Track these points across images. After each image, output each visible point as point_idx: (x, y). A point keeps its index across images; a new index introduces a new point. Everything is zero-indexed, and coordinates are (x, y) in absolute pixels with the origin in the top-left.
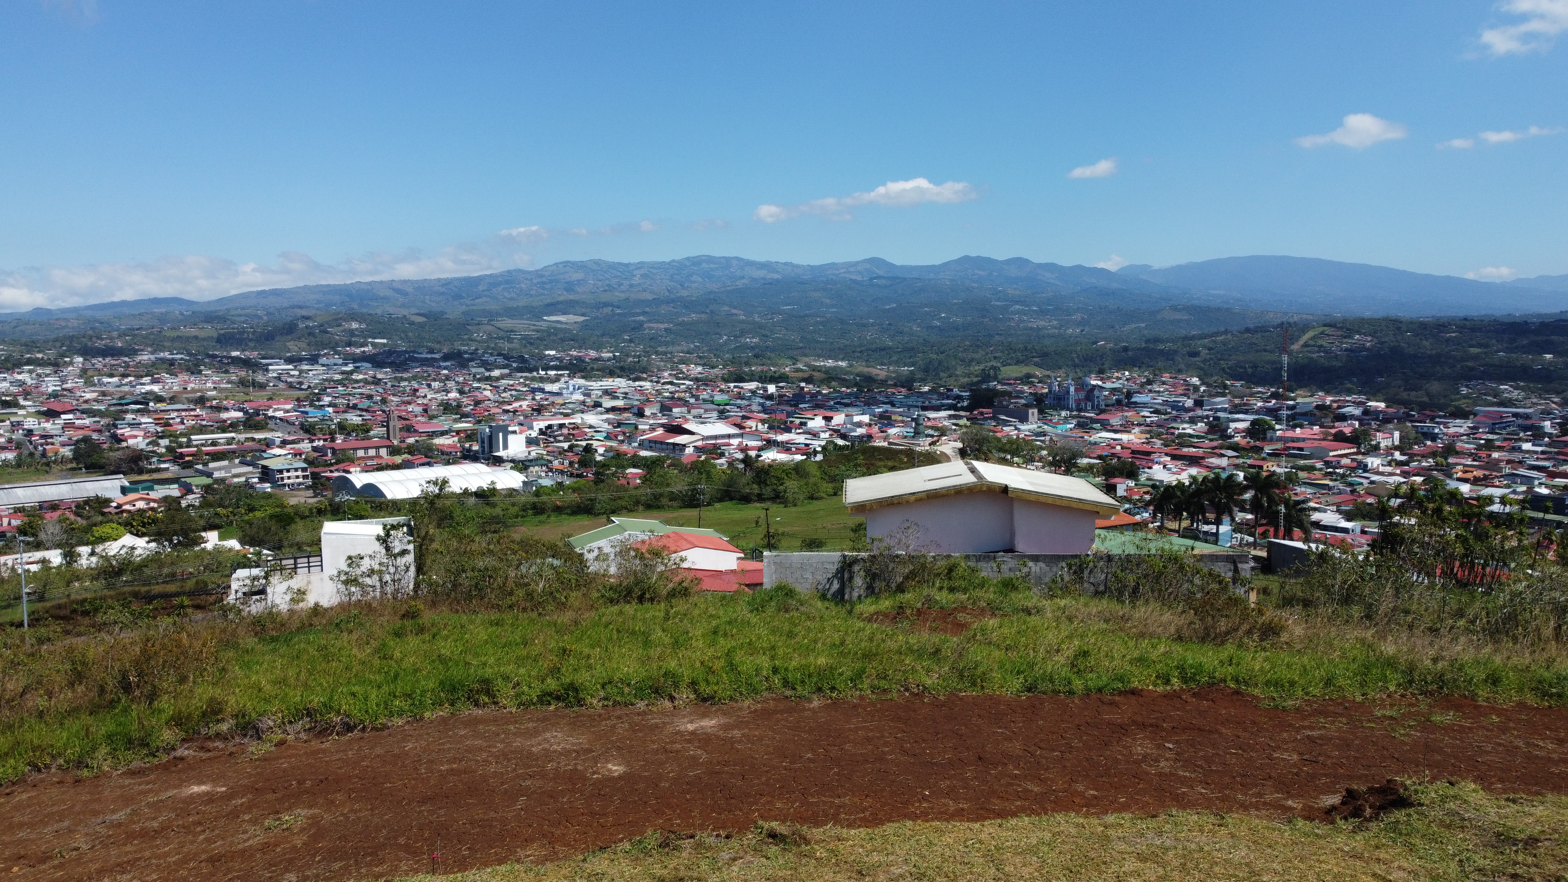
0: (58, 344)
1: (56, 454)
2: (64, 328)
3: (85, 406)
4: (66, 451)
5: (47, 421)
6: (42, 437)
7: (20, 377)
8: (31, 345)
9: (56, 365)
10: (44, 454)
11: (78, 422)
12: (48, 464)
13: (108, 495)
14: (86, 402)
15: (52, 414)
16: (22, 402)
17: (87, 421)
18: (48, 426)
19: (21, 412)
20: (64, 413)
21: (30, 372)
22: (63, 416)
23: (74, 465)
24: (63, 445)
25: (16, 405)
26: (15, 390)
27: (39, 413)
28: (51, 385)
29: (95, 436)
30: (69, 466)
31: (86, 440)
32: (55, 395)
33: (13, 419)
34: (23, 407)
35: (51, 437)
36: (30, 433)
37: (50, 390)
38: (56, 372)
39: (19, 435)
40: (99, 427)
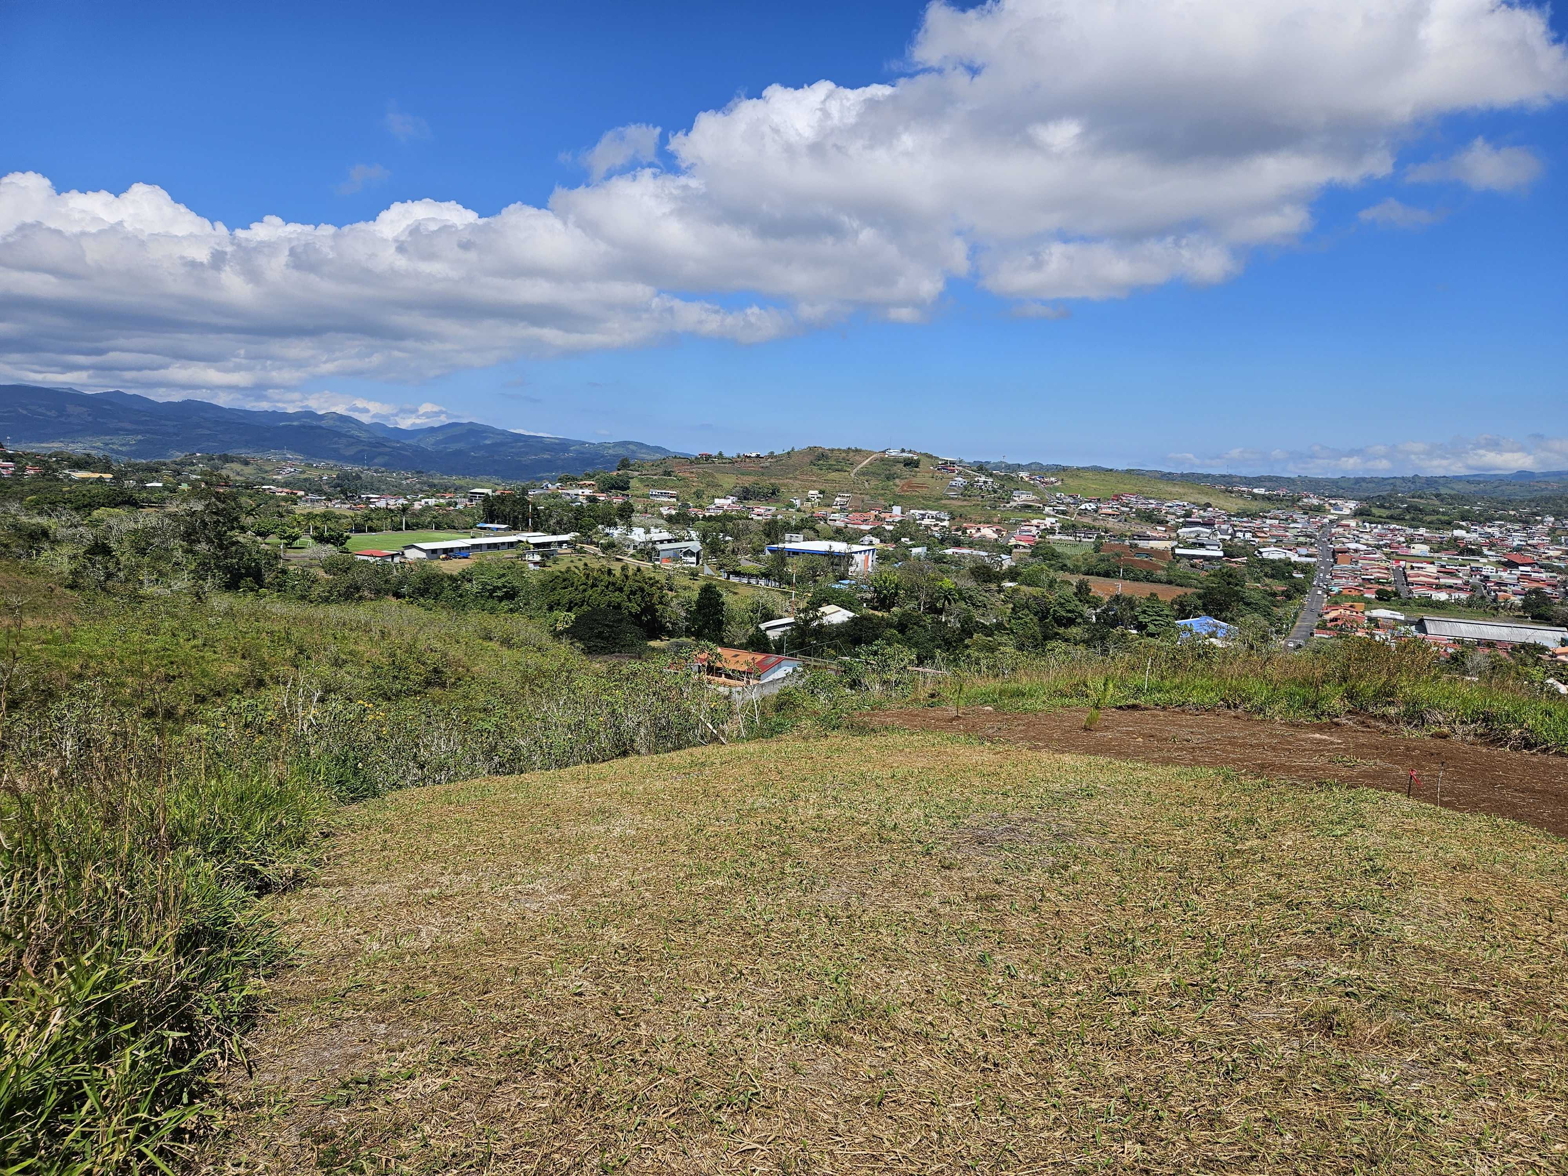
0: (1533, 504)
1: (1506, 600)
2: (1543, 490)
3: (1546, 562)
4: (1517, 600)
5: (1505, 571)
6: (1497, 584)
7: (1489, 530)
8: (1506, 503)
9: (1526, 522)
10: (1495, 600)
11: (1533, 574)
12: (1496, 609)
13: (1546, 643)
14: (1548, 558)
15: (1511, 565)
16: (1485, 551)
17: (1544, 575)
18: (1505, 575)
19: (1485, 560)
20: (1523, 565)
21: (1500, 526)
22: (1521, 568)
23: (1521, 613)
24: (1515, 594)
25: (1481, 554)
26: (1481, 540)
27: (1499, 562)
28: (1516, 540)
29: (1548, 590)
30: (1516, 614)
31: (1537, 591)
32: (1518, 549)
33: (1473, 565)
34: (1486, 556)
35: (1506, 585)
36: (1487, 578)
37: (1515, 544)
38: (1524, 529)
39: (1476, 580)
40: (1555, 582)
